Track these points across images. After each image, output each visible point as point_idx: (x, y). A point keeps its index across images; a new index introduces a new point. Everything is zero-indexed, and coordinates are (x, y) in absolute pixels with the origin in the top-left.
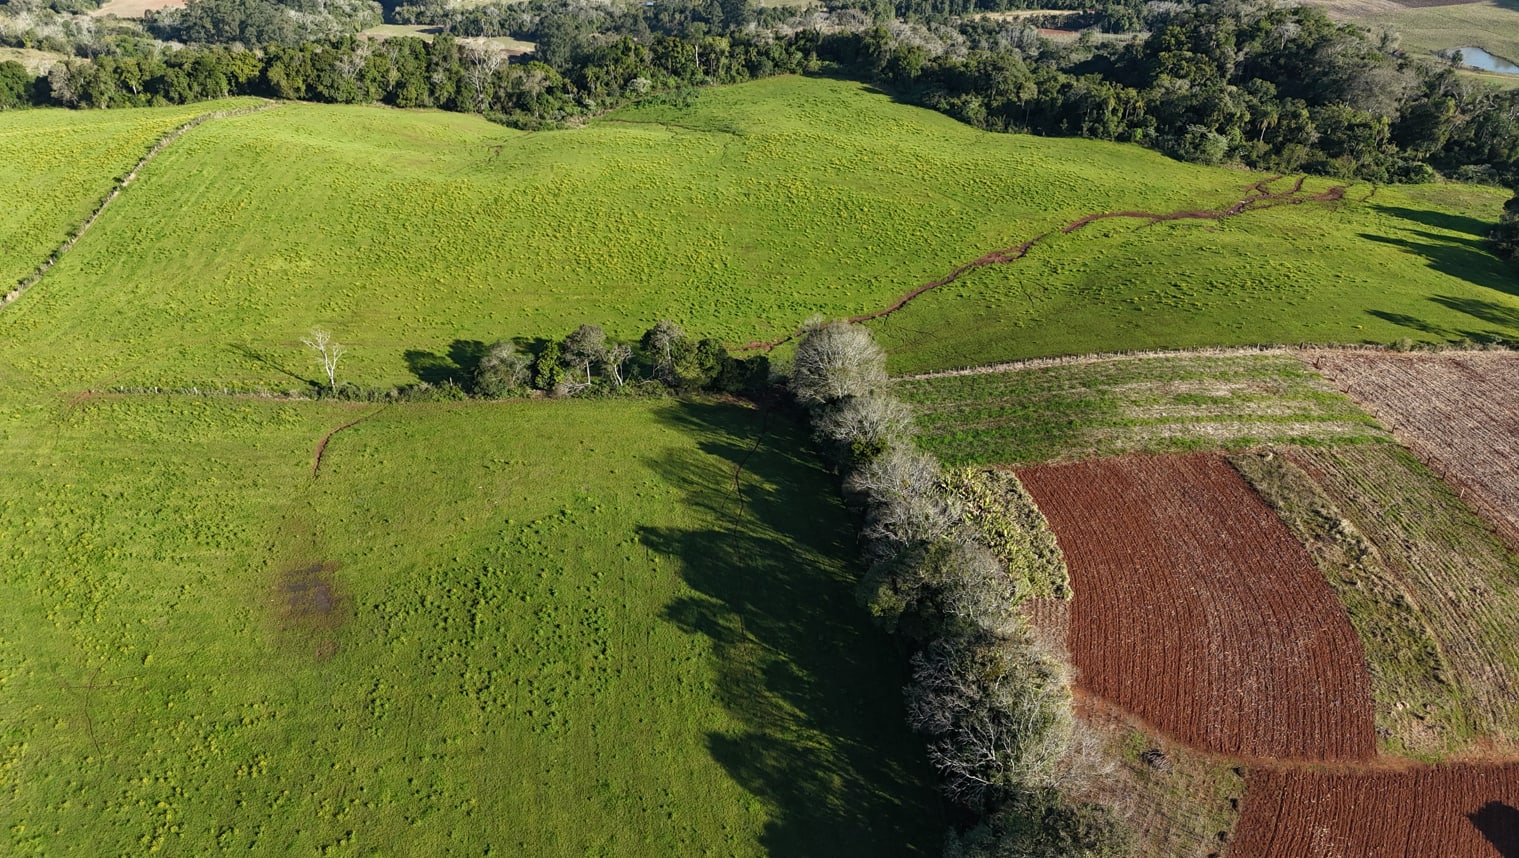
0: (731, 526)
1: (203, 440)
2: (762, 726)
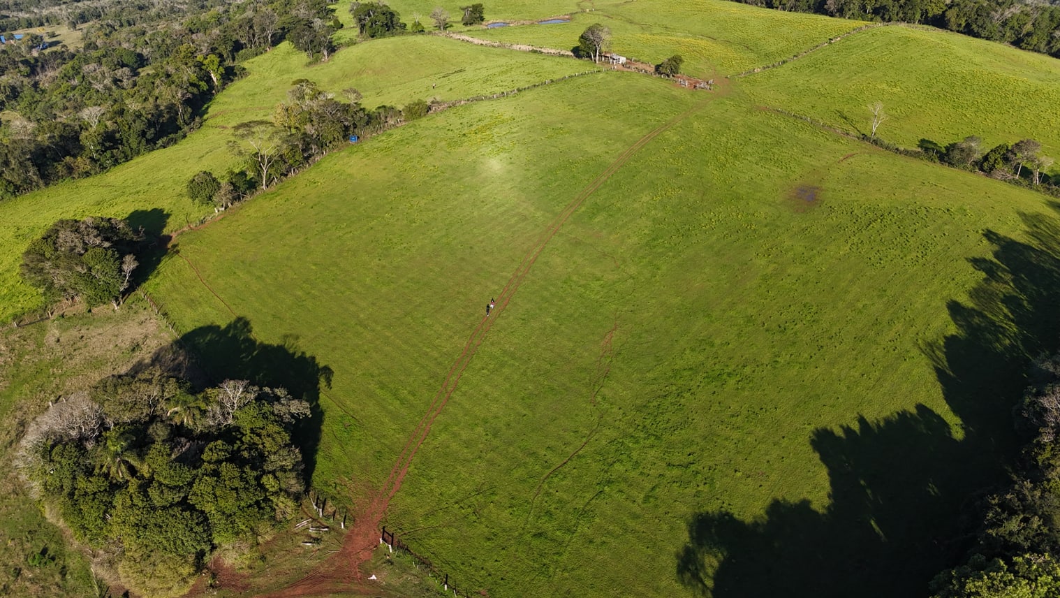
0: (1044, 249)
1: (800, 136)
2: (984, 310)
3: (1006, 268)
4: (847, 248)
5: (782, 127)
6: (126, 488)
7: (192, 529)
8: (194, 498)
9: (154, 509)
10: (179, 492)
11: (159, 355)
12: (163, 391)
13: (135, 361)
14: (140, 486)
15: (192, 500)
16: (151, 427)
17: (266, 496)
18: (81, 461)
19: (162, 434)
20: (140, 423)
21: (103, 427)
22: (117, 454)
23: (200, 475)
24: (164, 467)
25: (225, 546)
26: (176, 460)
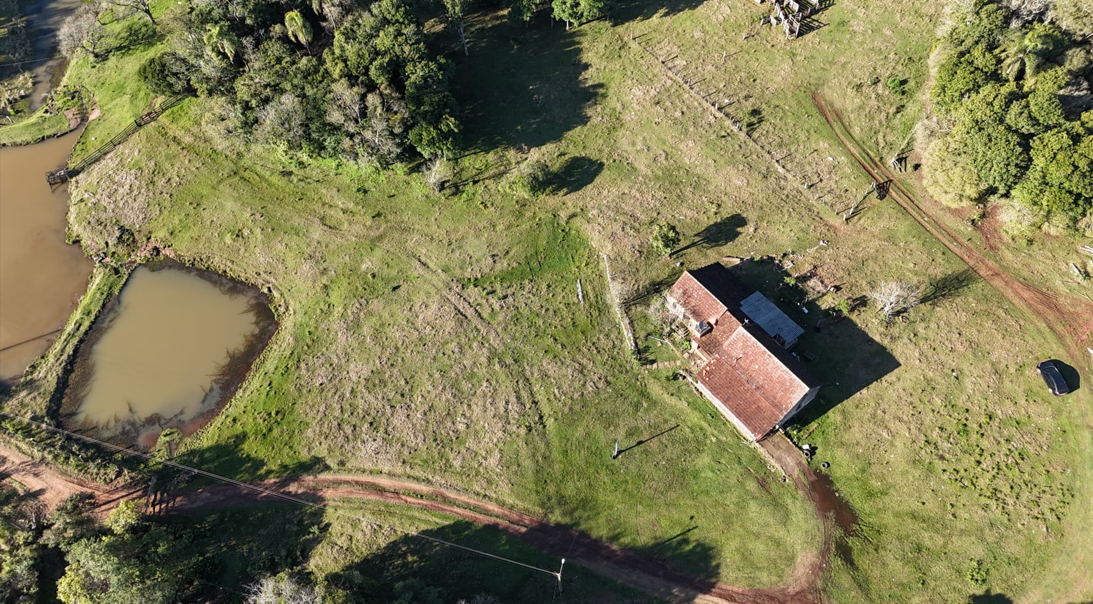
6: (1001, 86)
7: (1008, 165)
8: (1038, 142)
9: (1001, 121)
10: (1033, 125)
14: (1012, 93)
15: (1035, 143)
16: (1074, 50)
18: (995, 32)
20: (1070, 39)
21: (1040, 17)
22: (1024, 51)
23: (1063, 127)
24: (1046, 94)
25: (1016, 203)
26: (1062, 98)
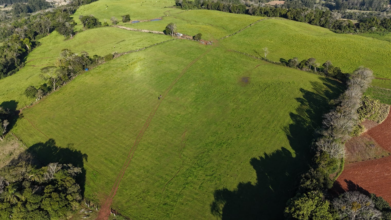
0: (318, 93)
1: (242, 60)
2: (300, 115)
3: (307, 101)
4: (259, 98)
5: (236, 57)
6: (17, 206)
7: (43, 217)
8: (43, 206)
9: (28, 211)
10: (37, 204)
11: (20, 156)
12: (27, 169)
13: (11, 159)
14: (22, 204)
15: (43, 207)
16: (23, 183)
17: (69, 202)
19: (28, 185)
20: (19, 182)
21: (5, 185)
22: (12, 194)
23: (44, 198)
24: (31, 196)
26: (35, 193)
